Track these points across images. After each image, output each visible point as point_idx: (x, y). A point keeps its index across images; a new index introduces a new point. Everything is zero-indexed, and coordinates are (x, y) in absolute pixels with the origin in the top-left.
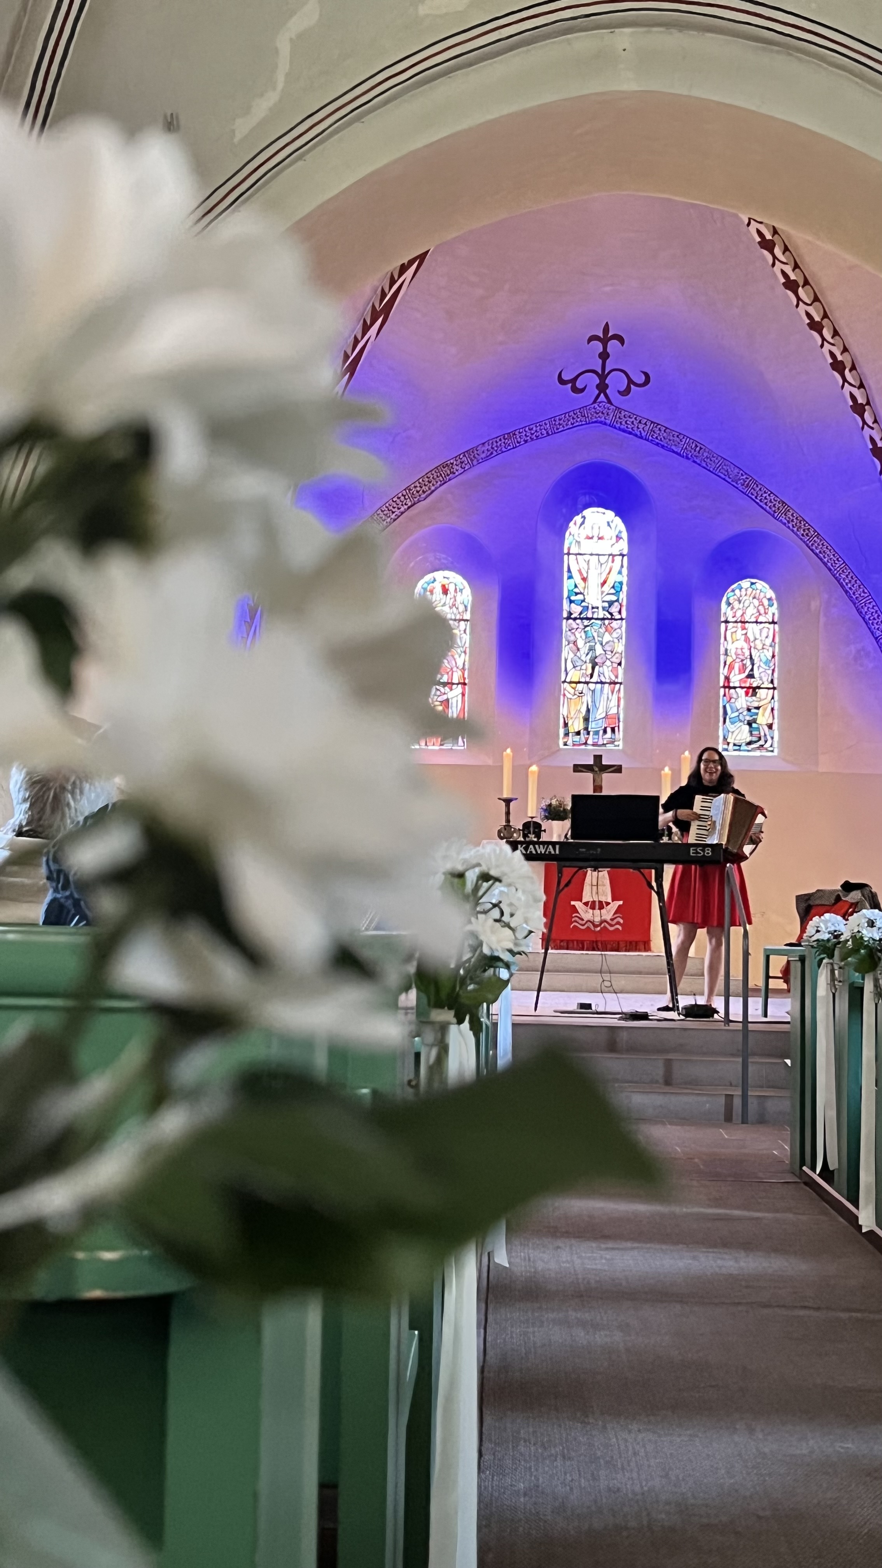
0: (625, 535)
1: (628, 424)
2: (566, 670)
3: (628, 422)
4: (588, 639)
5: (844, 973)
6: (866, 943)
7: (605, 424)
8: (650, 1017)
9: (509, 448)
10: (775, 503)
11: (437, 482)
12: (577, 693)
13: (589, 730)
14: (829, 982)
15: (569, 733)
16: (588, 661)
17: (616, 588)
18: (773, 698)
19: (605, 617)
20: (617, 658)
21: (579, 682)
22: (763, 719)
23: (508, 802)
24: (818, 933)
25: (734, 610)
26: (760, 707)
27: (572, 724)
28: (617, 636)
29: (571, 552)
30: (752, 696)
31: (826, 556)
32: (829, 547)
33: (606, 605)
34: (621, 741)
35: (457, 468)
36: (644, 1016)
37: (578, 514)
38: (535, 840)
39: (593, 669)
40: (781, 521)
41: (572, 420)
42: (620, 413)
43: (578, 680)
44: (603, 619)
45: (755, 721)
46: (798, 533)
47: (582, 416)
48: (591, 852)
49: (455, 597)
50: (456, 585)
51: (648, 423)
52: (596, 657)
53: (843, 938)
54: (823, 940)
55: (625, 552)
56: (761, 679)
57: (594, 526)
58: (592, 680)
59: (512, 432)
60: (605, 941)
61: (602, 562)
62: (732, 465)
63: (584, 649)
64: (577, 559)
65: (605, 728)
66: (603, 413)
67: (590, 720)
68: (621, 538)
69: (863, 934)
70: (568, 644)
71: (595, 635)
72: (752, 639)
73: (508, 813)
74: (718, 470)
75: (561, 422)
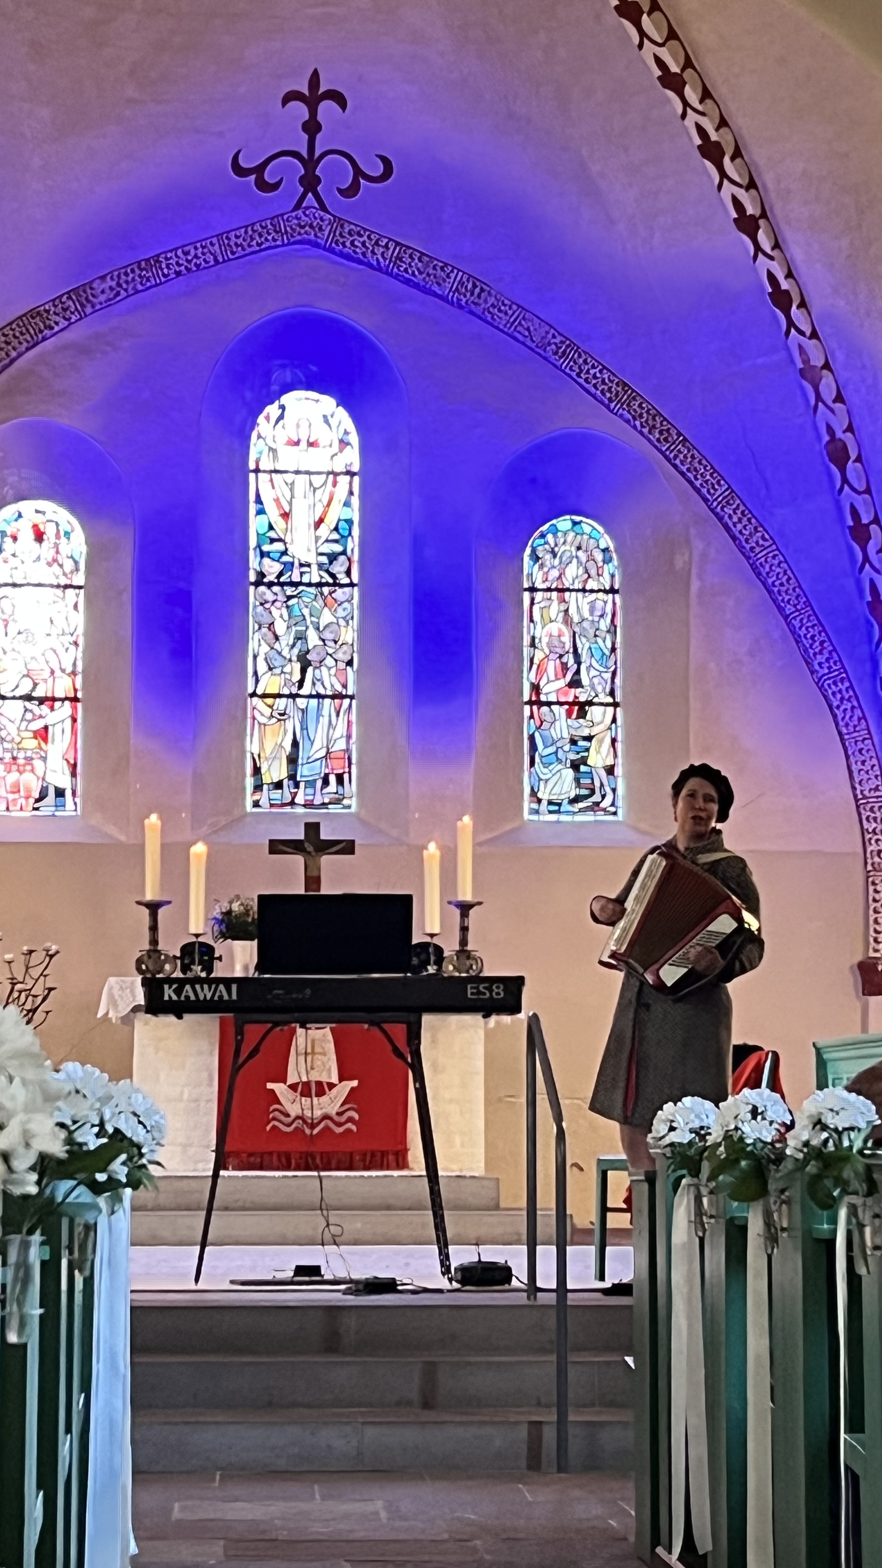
0: (354, 438)
1: (357, 247)
2: (255, 673)
3: (356, 243)
4: (293, 620)
5: (717, 1202)
6: (749, 1149)
7: (316, 245)
8: (400, 1288)
9: (148, 284)
10: (610, 385)
11: (20, 343)
12: (275, 714)
13: (298, 779)
14: (693, 1219)
15: (262, 785)
16: (294, 658)
17: (341, 531)
18: (614, 720)
19: (324, 581)
20: (345, 653)
21: (279, 696)
22: (599, 757)
23: (153, 907)
24: (672, 1133)
25: (546, 569)
26: (593, 736)
27: (269, 769)
28: (344, 614)
29: (261, 468)
30: (578, 718)
31: (699, 476)
32: (704, 462)
33: (324, 559)
34: (354, 799)
35: (57, 319)
36: (389, 1286)
37: (272, 402)
38: (204, 975)
39: (303, 671)
40: (621, 416)
41: (257, 238)
42: (342, 226)
43: (276, 692)
44: (320, 585)
45: (585, 763)
46: (651, 437)
47: (275, 231)
48: (294, 996)
49: (56, 546)
50: (57, 524)
51: (391, 245)
52: (308, 652)
53: (710, 1140)
54: (680, 1144)
55: (356, 468)
56: (593, 687)
57: (300, 423)
58: (302, 692)
59: (153, 257)
60: (328, 1153)
61: (316, 485)
62: (535, 319)
63: (287, 640)
64: (271, 480)
65: (326, 776)
66: (311, 226)
67: (300, 761)
68: (348, 444)
69: (743, 1133)
70: (260, 628)
71: (306, 612)
72: (576, 619)
73: (154, 928)
74: (513, 328)
75: (240, 241)
